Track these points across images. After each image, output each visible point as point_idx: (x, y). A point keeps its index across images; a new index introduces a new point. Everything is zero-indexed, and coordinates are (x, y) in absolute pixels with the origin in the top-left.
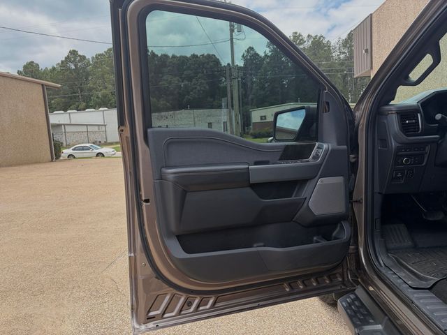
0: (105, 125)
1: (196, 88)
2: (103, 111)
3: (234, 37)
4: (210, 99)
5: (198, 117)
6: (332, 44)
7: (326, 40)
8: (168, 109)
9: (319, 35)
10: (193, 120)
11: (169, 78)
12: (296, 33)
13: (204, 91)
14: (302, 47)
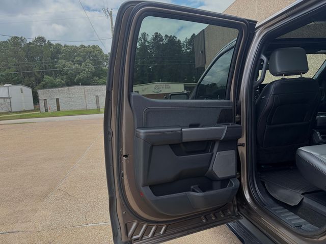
0: (10, 98)
1: (85, 70)
2: (8, 87)
4: (96, 78)
5: (87, 91)
6: (182, 42)
7: (178, 39)
8: (63, 86)
9: (173, 35)
10: (83, 93)
11: (63, 61)
12: (157, 33)
13: (91, 72)
14: (161, 43)
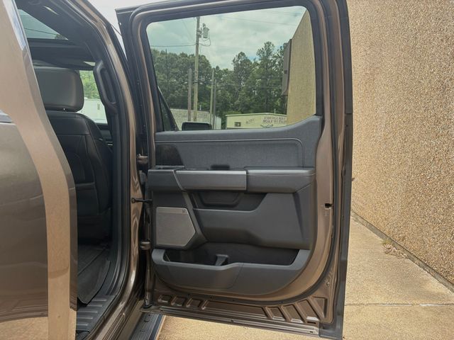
3: (200, 42)
